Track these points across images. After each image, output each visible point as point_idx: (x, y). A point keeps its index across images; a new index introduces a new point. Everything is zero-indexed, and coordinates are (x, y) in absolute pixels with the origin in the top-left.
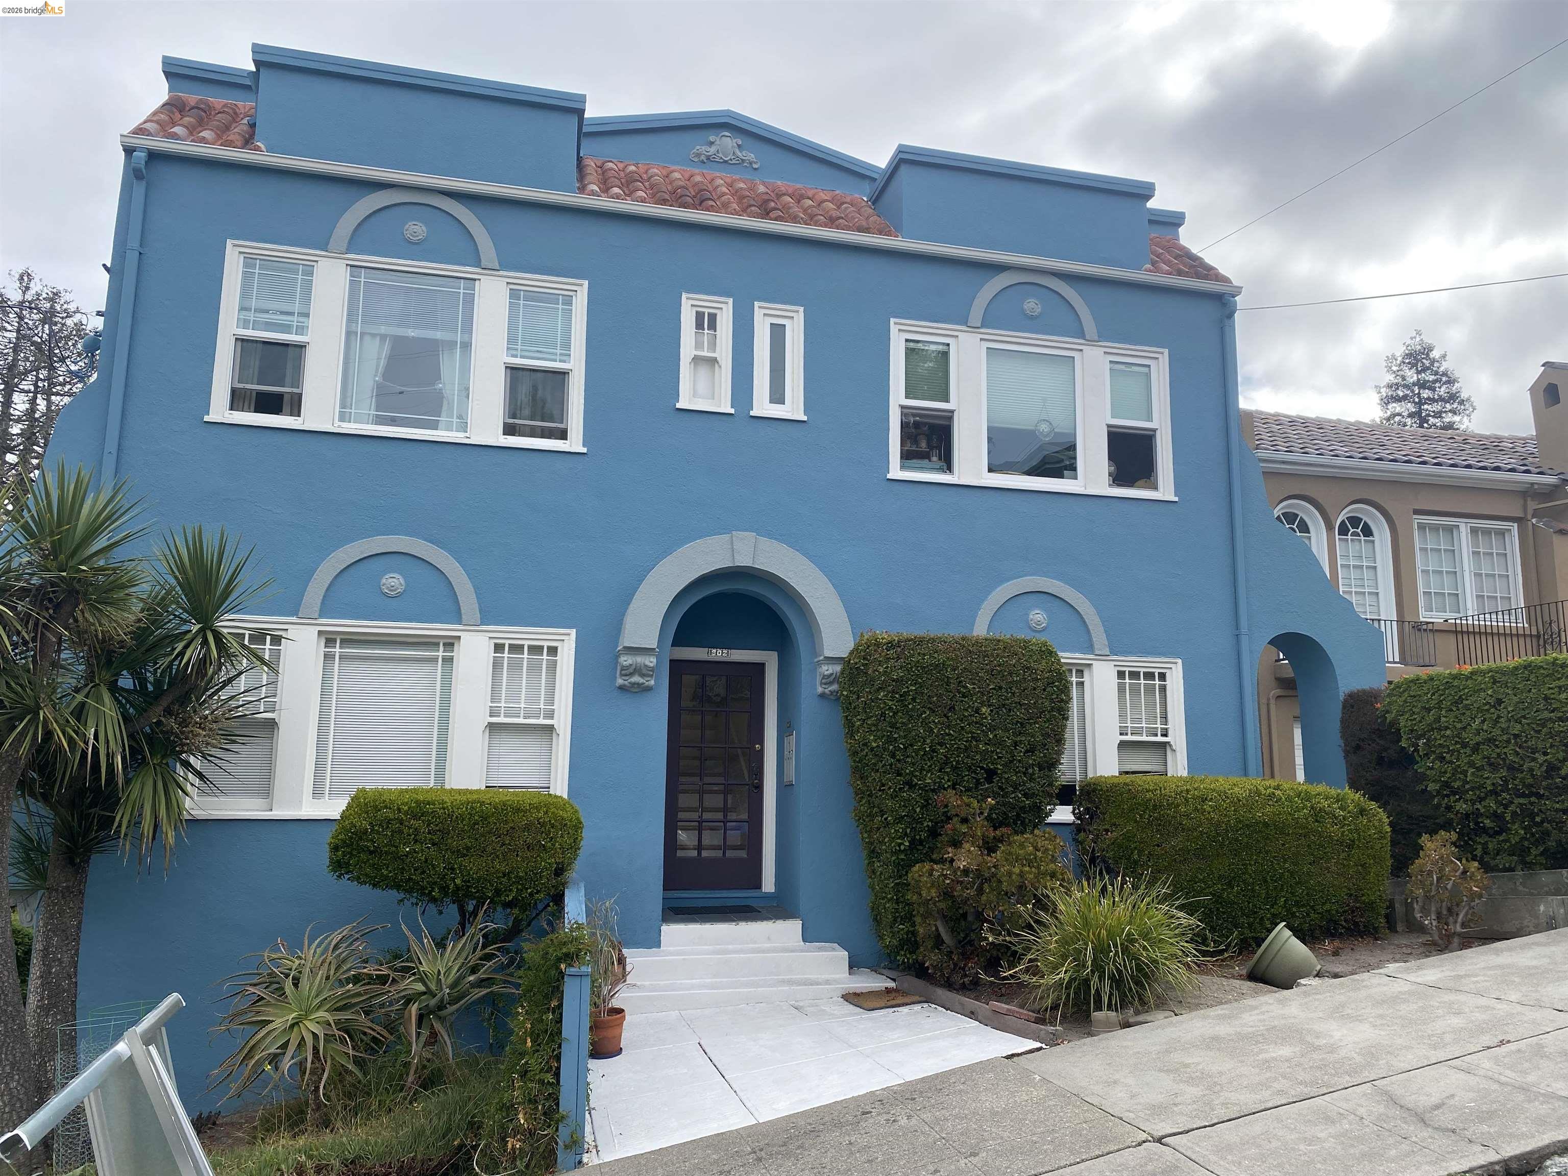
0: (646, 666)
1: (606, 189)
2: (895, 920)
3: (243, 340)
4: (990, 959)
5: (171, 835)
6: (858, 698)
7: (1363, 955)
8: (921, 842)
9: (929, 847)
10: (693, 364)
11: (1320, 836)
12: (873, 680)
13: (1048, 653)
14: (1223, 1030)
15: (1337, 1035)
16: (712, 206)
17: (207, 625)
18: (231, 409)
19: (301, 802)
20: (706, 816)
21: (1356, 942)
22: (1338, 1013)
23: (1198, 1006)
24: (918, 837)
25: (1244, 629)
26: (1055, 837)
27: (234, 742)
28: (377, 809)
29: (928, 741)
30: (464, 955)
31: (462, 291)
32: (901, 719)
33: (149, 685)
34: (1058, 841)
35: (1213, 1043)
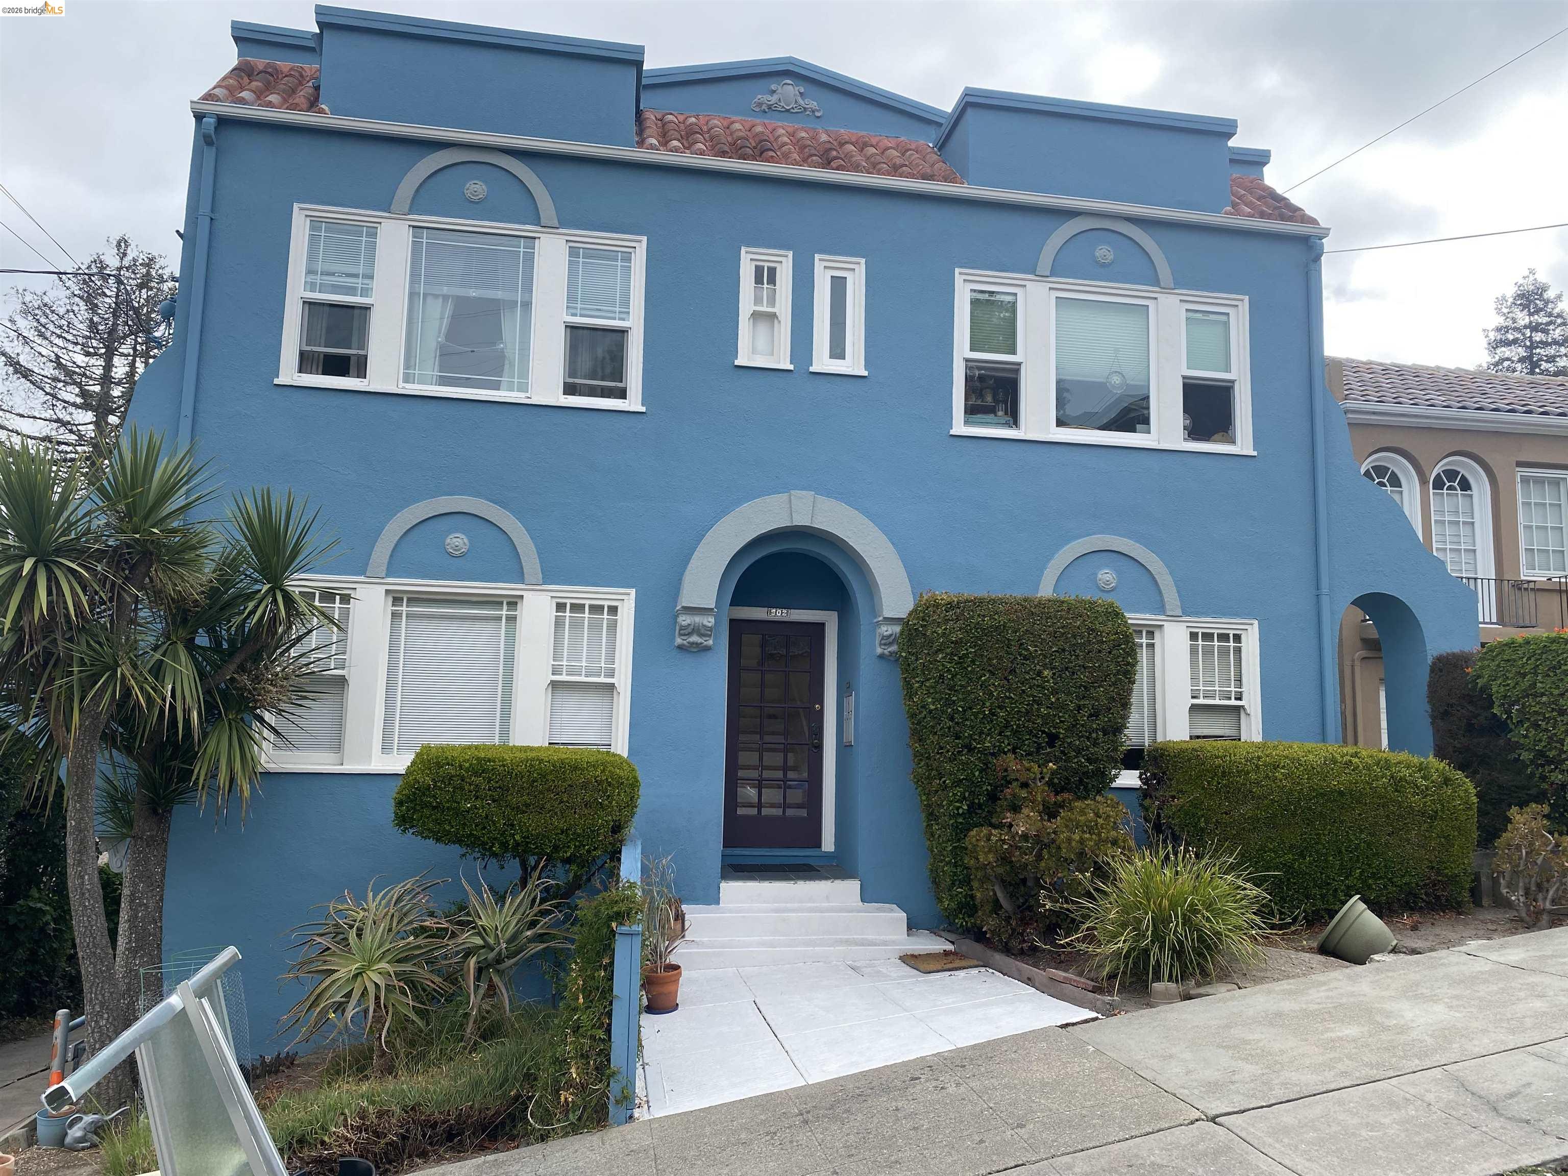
0: (704, 626)
1: (664, 141)
2: (953, 884)
3: (310, 303)
4: (1049, 925)
5: (246, 788)
6: (917, 660)
7: (1443, 930)
8: (980, 806)
9: (988, 812)
10: (751, 320)
11: (1400, 807)
12: (931, 641)
13: (1115, 614)
14: (1287, 1005)
15: (1409, 1015)
16: (772, 157)
17: (277, 585)
18: (300, 371)
19: (370, 756)
20: (766, 774)
21: (1437, 917)
22: (1412, 993)
23: (1262, 980)
24: (977, 801)
25: (1325, 590)
26: (1118, 803)
27: (305, 698)
28: (439, 765)
29: (988, 704)
30: (522, 910)
31: (522, 250)
32: (960, 681)
33: (224, 643)
34: (1121, 808)
35: (1275, 1019)
